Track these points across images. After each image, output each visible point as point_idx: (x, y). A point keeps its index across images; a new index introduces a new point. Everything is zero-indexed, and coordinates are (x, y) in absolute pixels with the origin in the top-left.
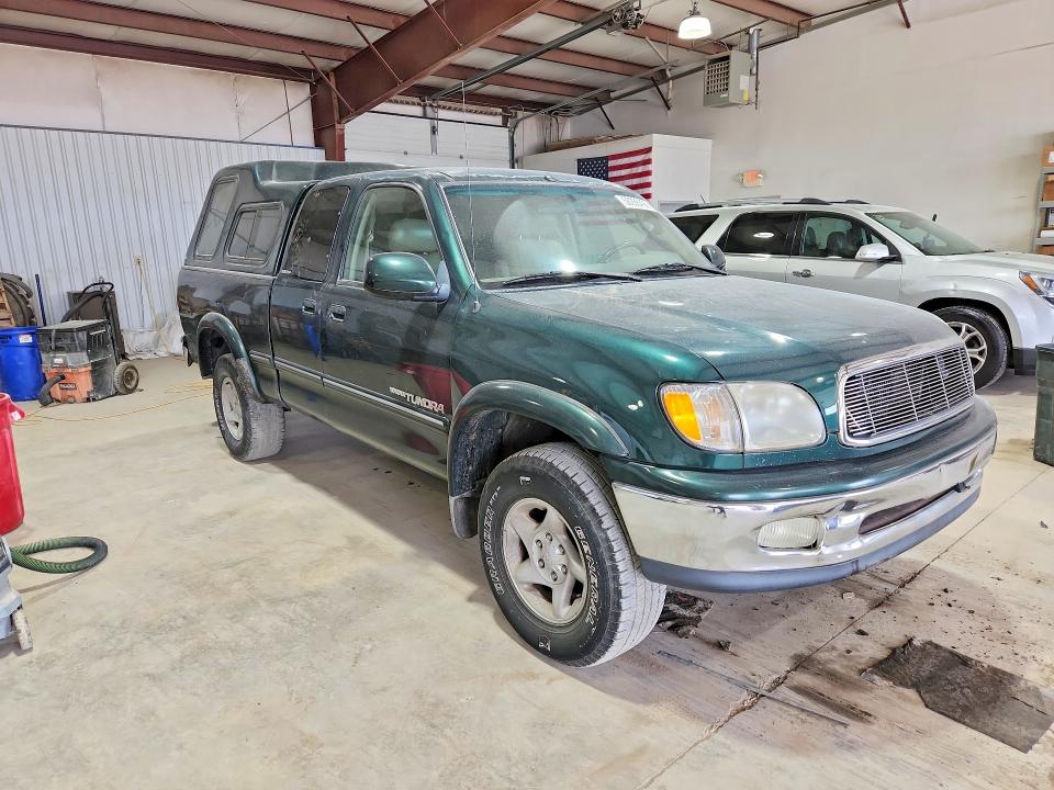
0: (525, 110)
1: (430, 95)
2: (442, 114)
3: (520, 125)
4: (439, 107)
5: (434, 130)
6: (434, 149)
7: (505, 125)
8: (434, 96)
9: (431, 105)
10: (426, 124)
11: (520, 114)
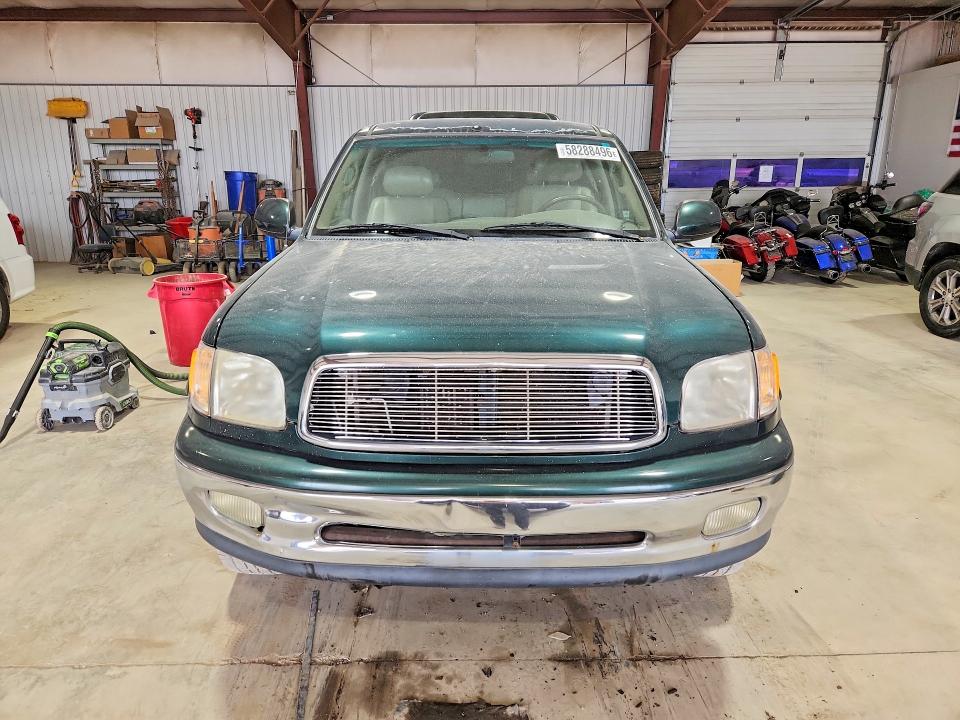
0: (914, 19)
1: (782, 17)
2: (794, 35)
3: (902, 38)
4: (791, 28)
5: (781, 55)
6: (778, 75)
7: (883, 40)
8: (786, 18)
9: (782, 28)
10: (775, 48)
11: (904, 24)
